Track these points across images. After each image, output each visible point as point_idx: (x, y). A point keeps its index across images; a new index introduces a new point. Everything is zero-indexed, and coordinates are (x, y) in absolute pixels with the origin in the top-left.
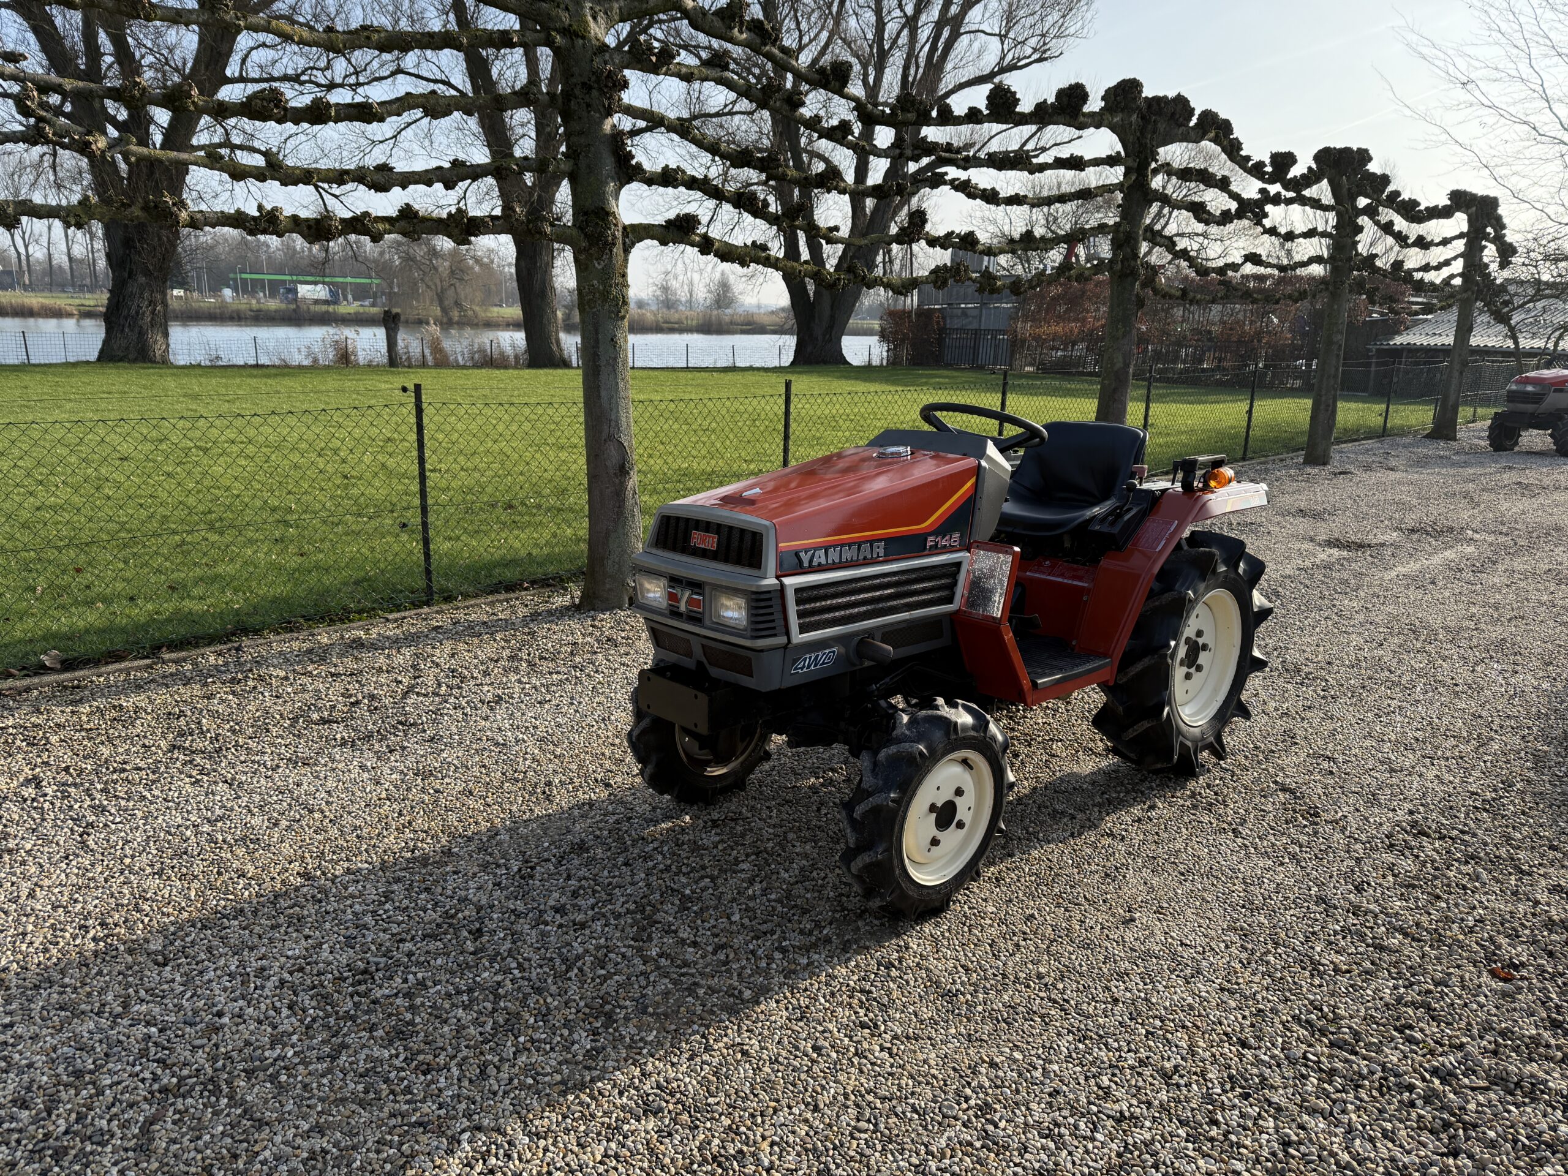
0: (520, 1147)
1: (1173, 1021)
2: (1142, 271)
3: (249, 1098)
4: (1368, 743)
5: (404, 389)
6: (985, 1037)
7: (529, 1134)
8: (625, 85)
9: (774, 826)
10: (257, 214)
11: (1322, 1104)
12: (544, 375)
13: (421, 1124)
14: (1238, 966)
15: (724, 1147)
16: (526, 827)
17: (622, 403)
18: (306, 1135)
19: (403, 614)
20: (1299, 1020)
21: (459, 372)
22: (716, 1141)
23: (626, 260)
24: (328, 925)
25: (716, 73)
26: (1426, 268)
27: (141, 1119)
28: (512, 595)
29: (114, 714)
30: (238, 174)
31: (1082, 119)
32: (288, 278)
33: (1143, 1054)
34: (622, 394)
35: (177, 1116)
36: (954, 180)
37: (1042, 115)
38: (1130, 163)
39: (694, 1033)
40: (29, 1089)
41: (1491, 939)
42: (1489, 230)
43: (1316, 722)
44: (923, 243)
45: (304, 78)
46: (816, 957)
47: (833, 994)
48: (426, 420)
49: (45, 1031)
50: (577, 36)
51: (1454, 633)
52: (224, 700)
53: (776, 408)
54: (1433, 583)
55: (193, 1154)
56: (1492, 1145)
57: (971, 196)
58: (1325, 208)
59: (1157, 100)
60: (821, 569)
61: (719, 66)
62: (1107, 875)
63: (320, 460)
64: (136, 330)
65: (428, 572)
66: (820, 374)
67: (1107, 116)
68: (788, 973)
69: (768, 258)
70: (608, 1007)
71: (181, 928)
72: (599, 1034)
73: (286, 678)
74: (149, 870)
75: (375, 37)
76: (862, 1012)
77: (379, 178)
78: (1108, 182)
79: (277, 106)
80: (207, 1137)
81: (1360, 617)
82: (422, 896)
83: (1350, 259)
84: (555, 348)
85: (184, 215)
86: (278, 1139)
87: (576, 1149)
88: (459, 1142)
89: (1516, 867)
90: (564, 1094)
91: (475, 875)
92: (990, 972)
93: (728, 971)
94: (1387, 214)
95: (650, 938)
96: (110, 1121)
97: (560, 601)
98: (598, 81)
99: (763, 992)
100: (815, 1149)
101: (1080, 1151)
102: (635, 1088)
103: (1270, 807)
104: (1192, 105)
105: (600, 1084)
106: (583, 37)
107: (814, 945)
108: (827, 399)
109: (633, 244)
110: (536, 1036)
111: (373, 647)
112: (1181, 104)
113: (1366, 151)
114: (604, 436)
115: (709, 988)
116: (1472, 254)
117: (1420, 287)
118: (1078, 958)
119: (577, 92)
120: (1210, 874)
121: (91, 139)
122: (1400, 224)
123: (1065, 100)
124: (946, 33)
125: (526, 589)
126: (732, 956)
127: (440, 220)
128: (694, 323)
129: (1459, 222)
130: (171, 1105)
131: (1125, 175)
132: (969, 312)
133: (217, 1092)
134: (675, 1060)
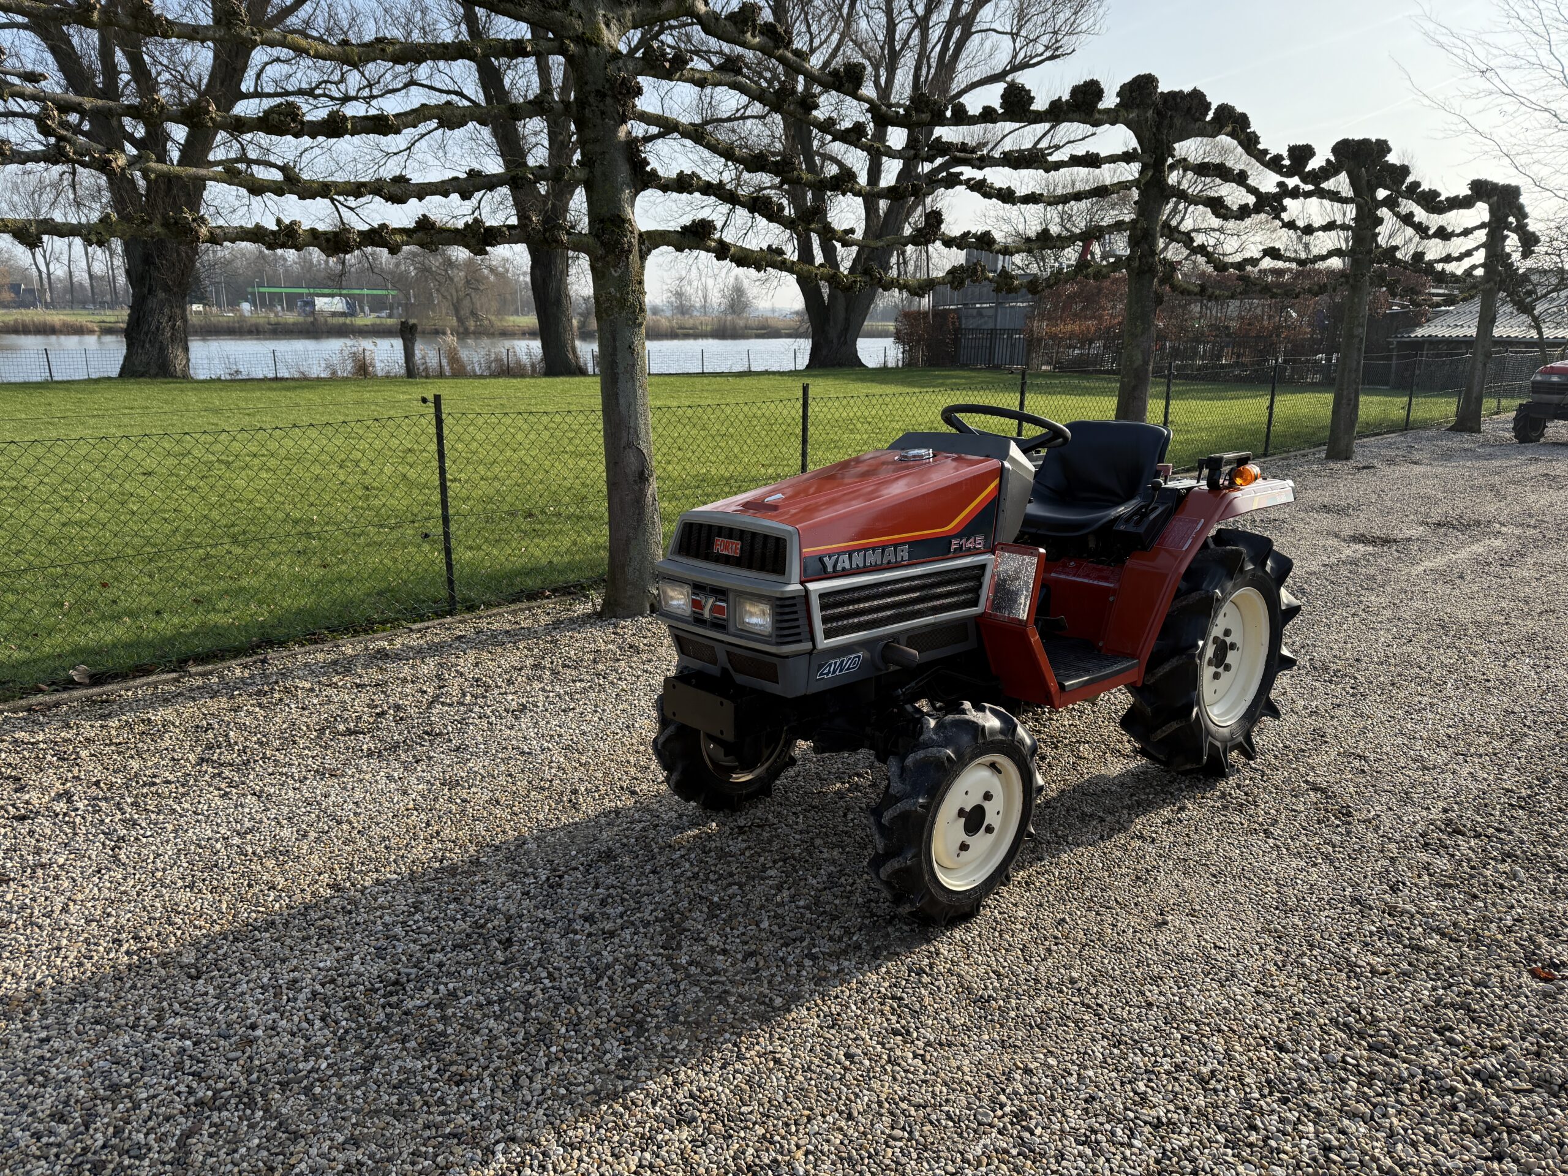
0: (554, 1158)
1: (1209, 1025)
2: (1160, 268)
3: (284, 1111)
4: (1399, 740)
5: (424, 400)
6: (1019, 1043)
7: (563, 1145)
8: (639, 92)
9: (801, 832)
10: (276, 228)
11: (1361, 1108)
12: (561, 382)
13: (455, 1136)
14: (1273, 969)
15: (758, 1157)
16: (553, 835)
17: (641, 410)
18: (341, 1148)
19: (426, 624)
20: (1337, 1023)
21: (476, 382)
22: (751, 1151)
23: (642, 267)
24: (358, 937)
25: (729, 77)
26: (1448, 259)
27: (178, 1132)
28: (534, 604)
29: (142, 728)
30: (257, 188)
31: (1097, 116)
32: (305, 291)
33: (1179, 1059)
34: (640, 401)
35: (213, 1130)
36: (969, 180)
37: (1057, 113)
38: (1147, 159)
39: (726, 1041)
40: (66, 1104)
41: (1530, 939)
42: (1511, 219)
43: (1345, 720)
44: (938, 243)
45: (318, 92)
46: (846, 963)
47: (864, 1001)
48: (446, 432)
49: (81, 1045)
50: (591, 44)
51: (1484, 628)
52: (251, 712)
53: (793, 412)
54: (1461, 577)
55: (229, 1167)
56: (1537, 1148)
57: (987, 195)
58: (1344, 201)
59: (1173, 95)
60: (845, 573)
61: (733, 70)
62: (1138, 878)
63: (341, 471)
64: (157, 346)
65: (451, 582)
66: (836, 377)
67: (1123, 113)
68: (818, 981)
69: (784, 262)
70: (639, 1016)
71: (213, 941)
72: (630, 1043)
73: (312, 690)
74: (180, 883)
75: (390, 49)
76: (894, 1019)
77: (396, 190)
78: (1123, 179)
79: (294, 120)
80: (243, 1150)
81: (1388, 613)
82: (451, 907)
83: (1370, 251)
84: (571, 356)
85: (204, 230)
86: (314, 1151)
87: (610, 1159)
88: (493, 1153)
89: (1553, 865)
90: (596, 1103)
91: (503, 884)
92: (1022, 977)
93: (758, 979)
94: (1408, 206)
95: (679, 947)
96: (147, 1135)
97: (581, 609)
98: (612, 88)
99: (794, 999)
100: (850, 1158)
101: (1118, 1157)
102: (668, 1098)
103: (1301, 807)
104: (1209, 99)
105: (632, 1094)
106: (597, 45)
107: (844, 952)
108: (844, 402)
109: (649, 251)
110: (568, 1046)
111: (397, 657)
112: (1197, 99)
113: (1385, 142)
114: (623, 443)
115: (740, 996)
116: (1494, 245)
117: (1442, 278)
118: (1110, 962)
119: (591, 99)
120: (1242, 874)
121: (111, 157)
122: (1420, 215)
123: (1080, 97)
124: (957, 33)
125: (548, 597)
126: (761, 963)
127: (457, 230)
128: (709, 328)
129: (1481, 212)
130: (208, 1118)
131: (1141, 173)
132: (984, 312)
133: (252, 1105)
134: (707, 1069)
